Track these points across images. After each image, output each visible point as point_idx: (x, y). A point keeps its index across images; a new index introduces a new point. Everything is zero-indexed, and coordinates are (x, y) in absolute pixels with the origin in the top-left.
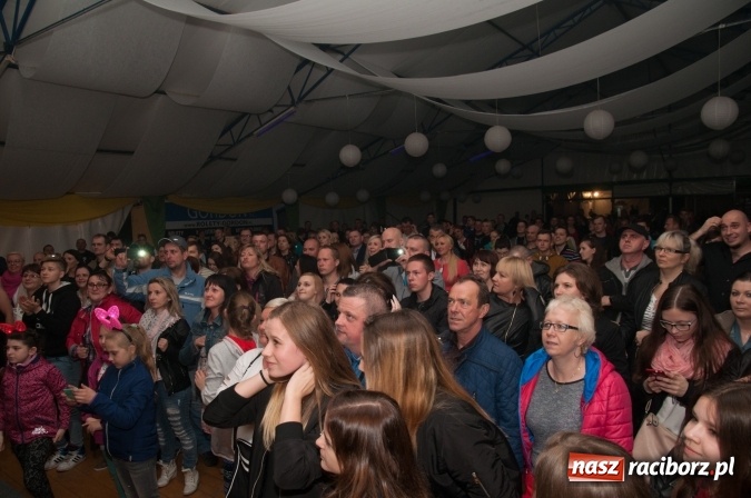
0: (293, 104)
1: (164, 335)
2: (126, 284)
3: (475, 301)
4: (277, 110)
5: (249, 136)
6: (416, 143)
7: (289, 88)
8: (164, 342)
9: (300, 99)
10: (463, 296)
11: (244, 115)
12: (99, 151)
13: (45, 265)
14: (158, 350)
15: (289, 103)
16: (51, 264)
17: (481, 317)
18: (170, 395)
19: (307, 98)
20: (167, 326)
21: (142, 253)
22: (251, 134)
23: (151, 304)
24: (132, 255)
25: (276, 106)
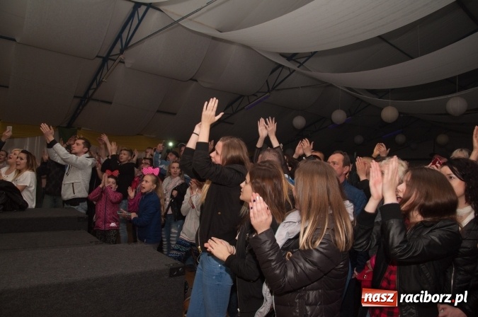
0: (269, 91)
1: (175, 189)
2: (160, 161)
3: (341, 164)
4: (259, 95)
5: (241, 109)
6: (339, 116)
7: (267, 81)
8: (175, 193)
9: (273, 88)
10: (334, 160)
11: (241, 96)
12: (158, 111)
13: (123, 152)
14: (172, 196)
15: (266, 91)
16: (125, 152)
17: (345, 172)
18: (175, 221)
19: (278, 88)
20: (177, 184)
21: (171, 144)
22: (244, 108)
23: (170, 174)
24: (165, 145)
25: (258, 92)
